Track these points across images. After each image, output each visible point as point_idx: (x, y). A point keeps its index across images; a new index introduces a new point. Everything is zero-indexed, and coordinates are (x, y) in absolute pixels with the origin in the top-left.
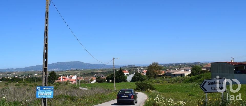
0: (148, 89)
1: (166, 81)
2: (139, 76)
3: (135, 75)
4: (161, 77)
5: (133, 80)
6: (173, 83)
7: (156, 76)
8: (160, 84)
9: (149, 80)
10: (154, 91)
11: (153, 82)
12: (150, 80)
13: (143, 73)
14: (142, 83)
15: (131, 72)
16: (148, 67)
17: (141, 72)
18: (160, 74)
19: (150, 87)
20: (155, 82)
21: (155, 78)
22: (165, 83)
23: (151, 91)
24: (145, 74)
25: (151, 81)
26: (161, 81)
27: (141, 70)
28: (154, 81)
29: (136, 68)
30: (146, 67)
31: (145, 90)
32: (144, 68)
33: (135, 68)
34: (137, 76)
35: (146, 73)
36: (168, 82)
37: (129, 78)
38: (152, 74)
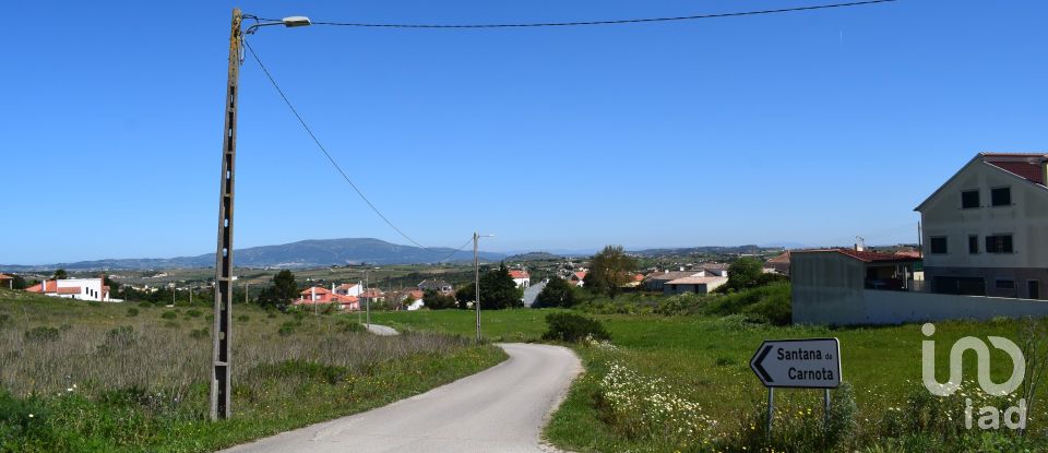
0: (586, 335)
1: (647, 306)
2: (560, 288)
3: (548, 285)
4: (632, 294)
5: (542, 301)
6: (667, 314)
7: (614, 291)
8: (629, 319)
9: (593, 302)
10: (605, 344)
11: (606, 309)
12: (596, 302)
13: (575, 278)
14: (569, 316)
15: (538, 274)
16: (592, 258)
17: (569, 274)
18: (627, 285)
19: (594, 332)
20: (611, 311)
21: (612, 296)
22: (646, 313)
23: (595, 342)
24: (581, 283)
25: (600, 307)
26: (630, 306)
27: (570, 268)
28: (609, 305)
29: (553, 261)
30: (585, 260)
31: (577, 338)
32: (578, 262)
33: (550, 261)
34: (555, 288)
35: (583, 280)
36: (655, 312)
37: (529, 297)
38: (603, 281)
